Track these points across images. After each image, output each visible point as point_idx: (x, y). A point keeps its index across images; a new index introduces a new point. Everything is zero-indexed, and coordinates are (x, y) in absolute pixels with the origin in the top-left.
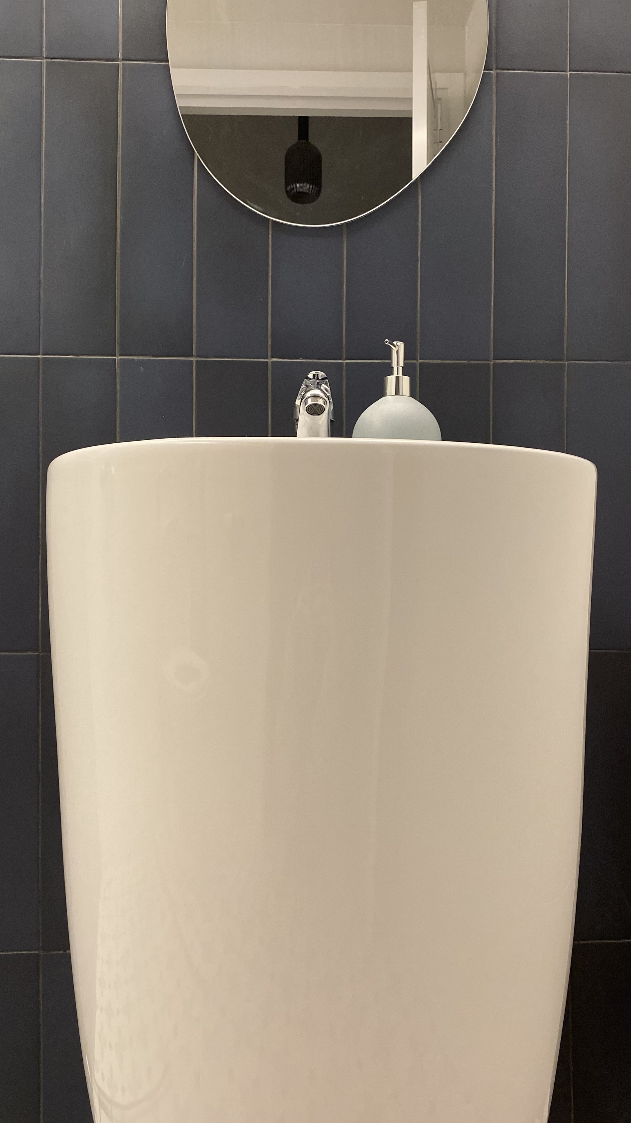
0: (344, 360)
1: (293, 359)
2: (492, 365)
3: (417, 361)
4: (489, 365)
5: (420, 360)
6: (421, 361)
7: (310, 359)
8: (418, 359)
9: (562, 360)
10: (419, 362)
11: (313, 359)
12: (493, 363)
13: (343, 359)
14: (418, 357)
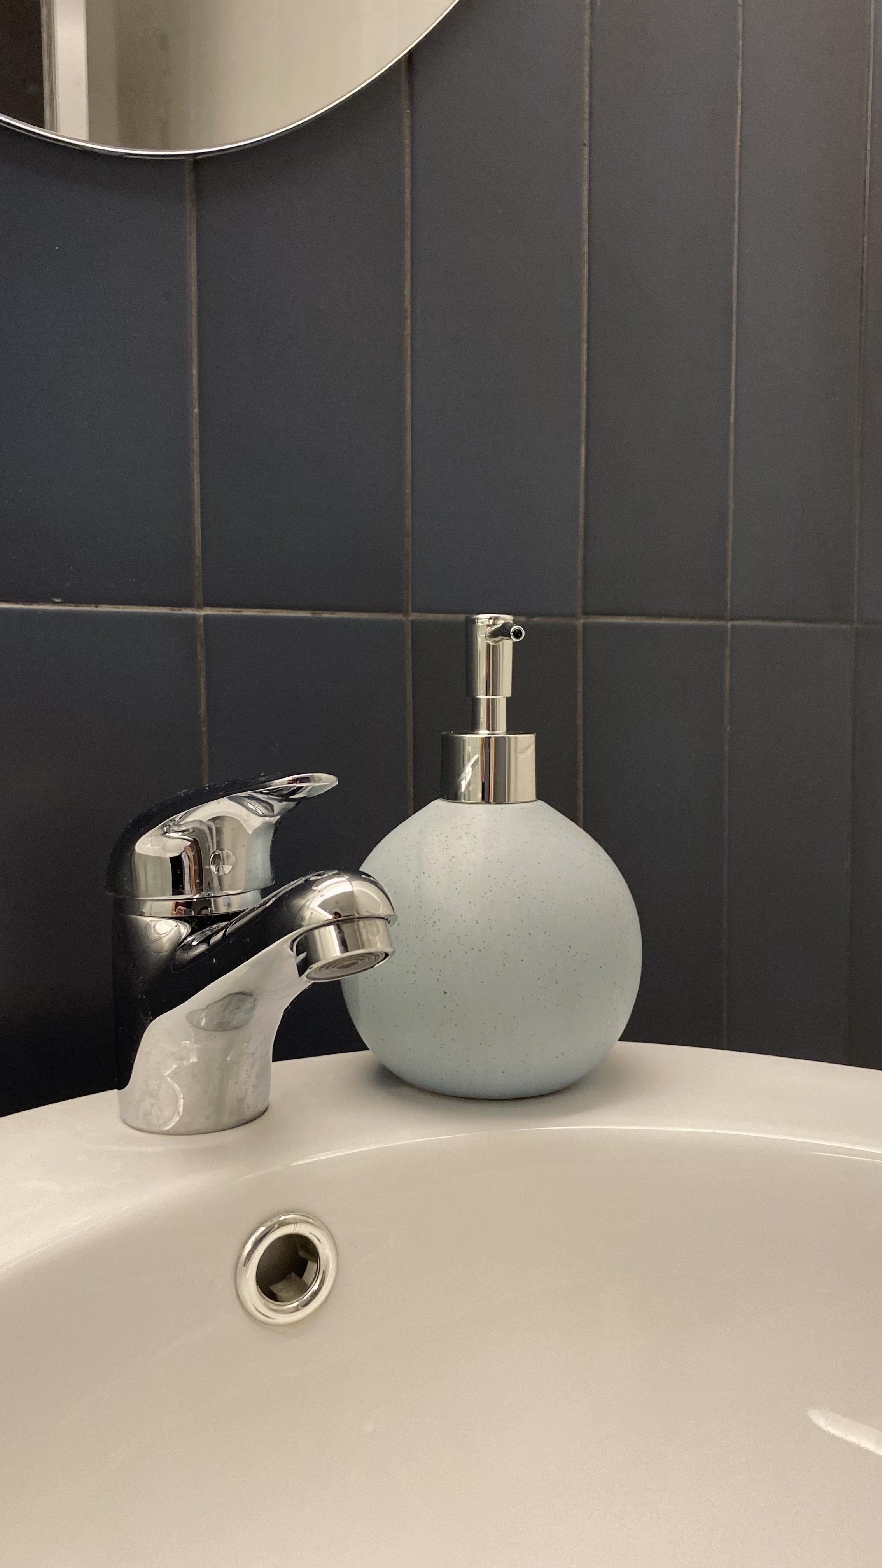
0: (200, 607)
1: (31, 602)
2: (580, 629)
3: (407, 614)
4: (575, 628)
5: (413, 611)
6: (414, 616)
7: (89, 603)
8: (410, 610)
9: (721, 618)
10: (411, 618)
11: (97, 603)
12: (584, 625)
13: (196, 605)
14: (407, 604)
